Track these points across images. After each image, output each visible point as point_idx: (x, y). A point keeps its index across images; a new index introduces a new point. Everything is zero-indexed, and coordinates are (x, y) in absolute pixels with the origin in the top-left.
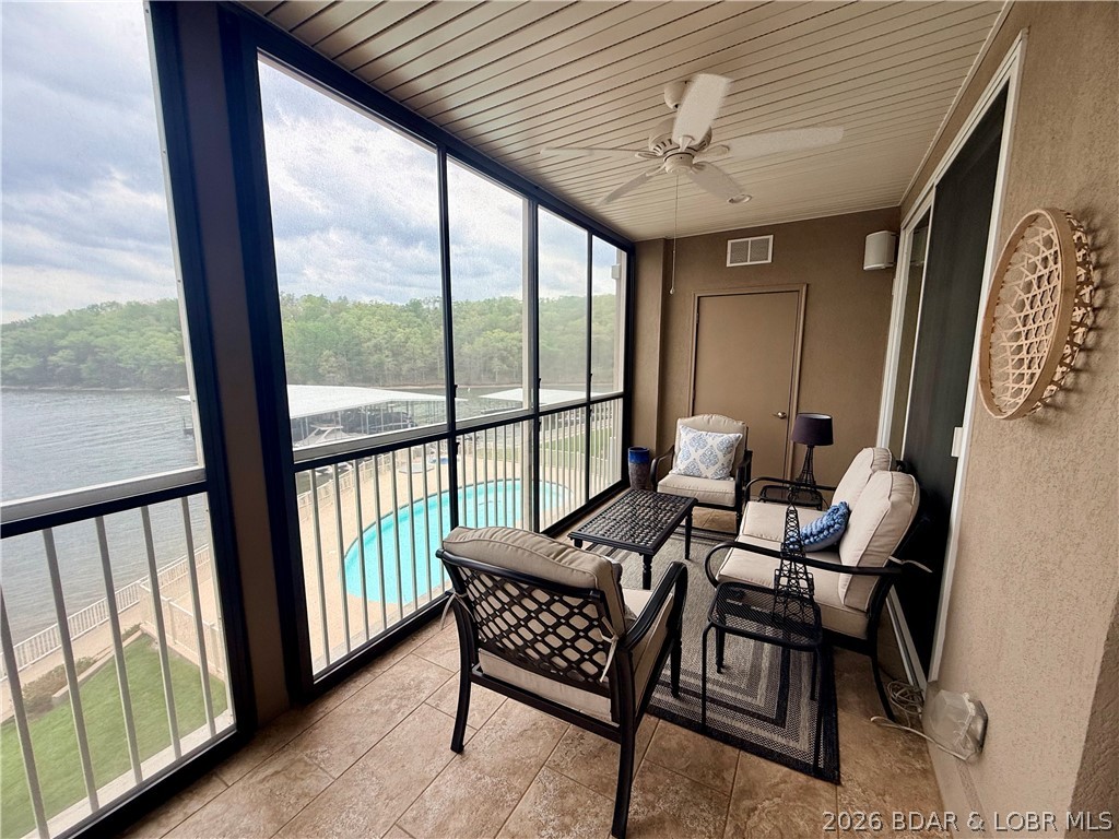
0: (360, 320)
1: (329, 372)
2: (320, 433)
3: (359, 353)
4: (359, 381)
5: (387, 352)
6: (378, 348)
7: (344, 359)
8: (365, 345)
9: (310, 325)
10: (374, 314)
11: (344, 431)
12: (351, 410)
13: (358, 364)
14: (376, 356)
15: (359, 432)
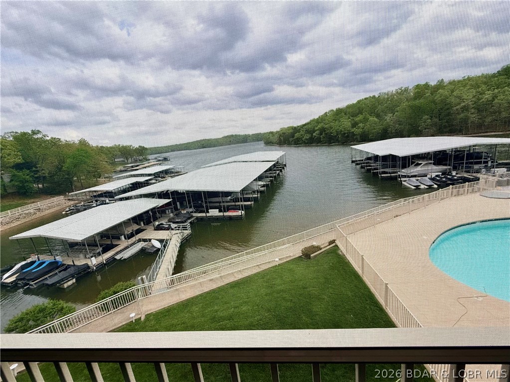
0: (453, 91)
1: (425, 129)
2: (418, 165)
3: (449, 114)
4: (446, 132)
5: (473, 110)
6: (465, 109)
7: (437, 120)
8: (455, 108)
9: (417, 102)
10: (465, 86)
11: (434, 164)
12: (440, 152)
13: (447, 122)
14: (462, 115)
15: (445, 165)
